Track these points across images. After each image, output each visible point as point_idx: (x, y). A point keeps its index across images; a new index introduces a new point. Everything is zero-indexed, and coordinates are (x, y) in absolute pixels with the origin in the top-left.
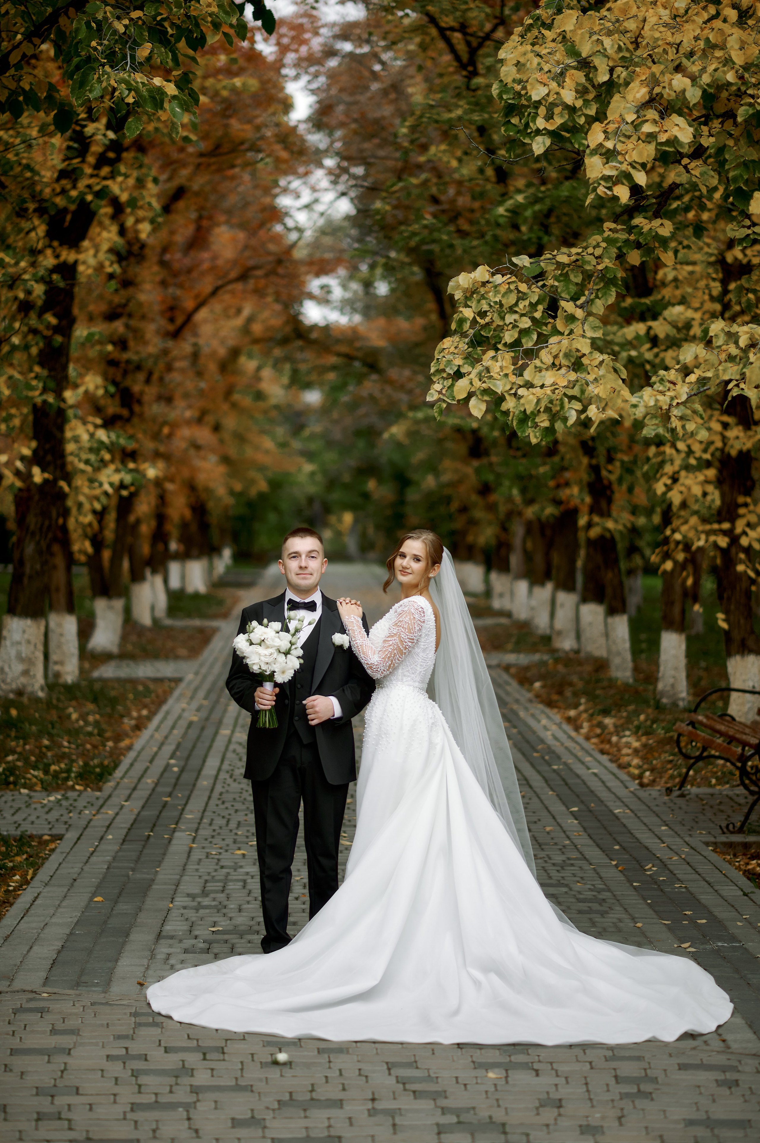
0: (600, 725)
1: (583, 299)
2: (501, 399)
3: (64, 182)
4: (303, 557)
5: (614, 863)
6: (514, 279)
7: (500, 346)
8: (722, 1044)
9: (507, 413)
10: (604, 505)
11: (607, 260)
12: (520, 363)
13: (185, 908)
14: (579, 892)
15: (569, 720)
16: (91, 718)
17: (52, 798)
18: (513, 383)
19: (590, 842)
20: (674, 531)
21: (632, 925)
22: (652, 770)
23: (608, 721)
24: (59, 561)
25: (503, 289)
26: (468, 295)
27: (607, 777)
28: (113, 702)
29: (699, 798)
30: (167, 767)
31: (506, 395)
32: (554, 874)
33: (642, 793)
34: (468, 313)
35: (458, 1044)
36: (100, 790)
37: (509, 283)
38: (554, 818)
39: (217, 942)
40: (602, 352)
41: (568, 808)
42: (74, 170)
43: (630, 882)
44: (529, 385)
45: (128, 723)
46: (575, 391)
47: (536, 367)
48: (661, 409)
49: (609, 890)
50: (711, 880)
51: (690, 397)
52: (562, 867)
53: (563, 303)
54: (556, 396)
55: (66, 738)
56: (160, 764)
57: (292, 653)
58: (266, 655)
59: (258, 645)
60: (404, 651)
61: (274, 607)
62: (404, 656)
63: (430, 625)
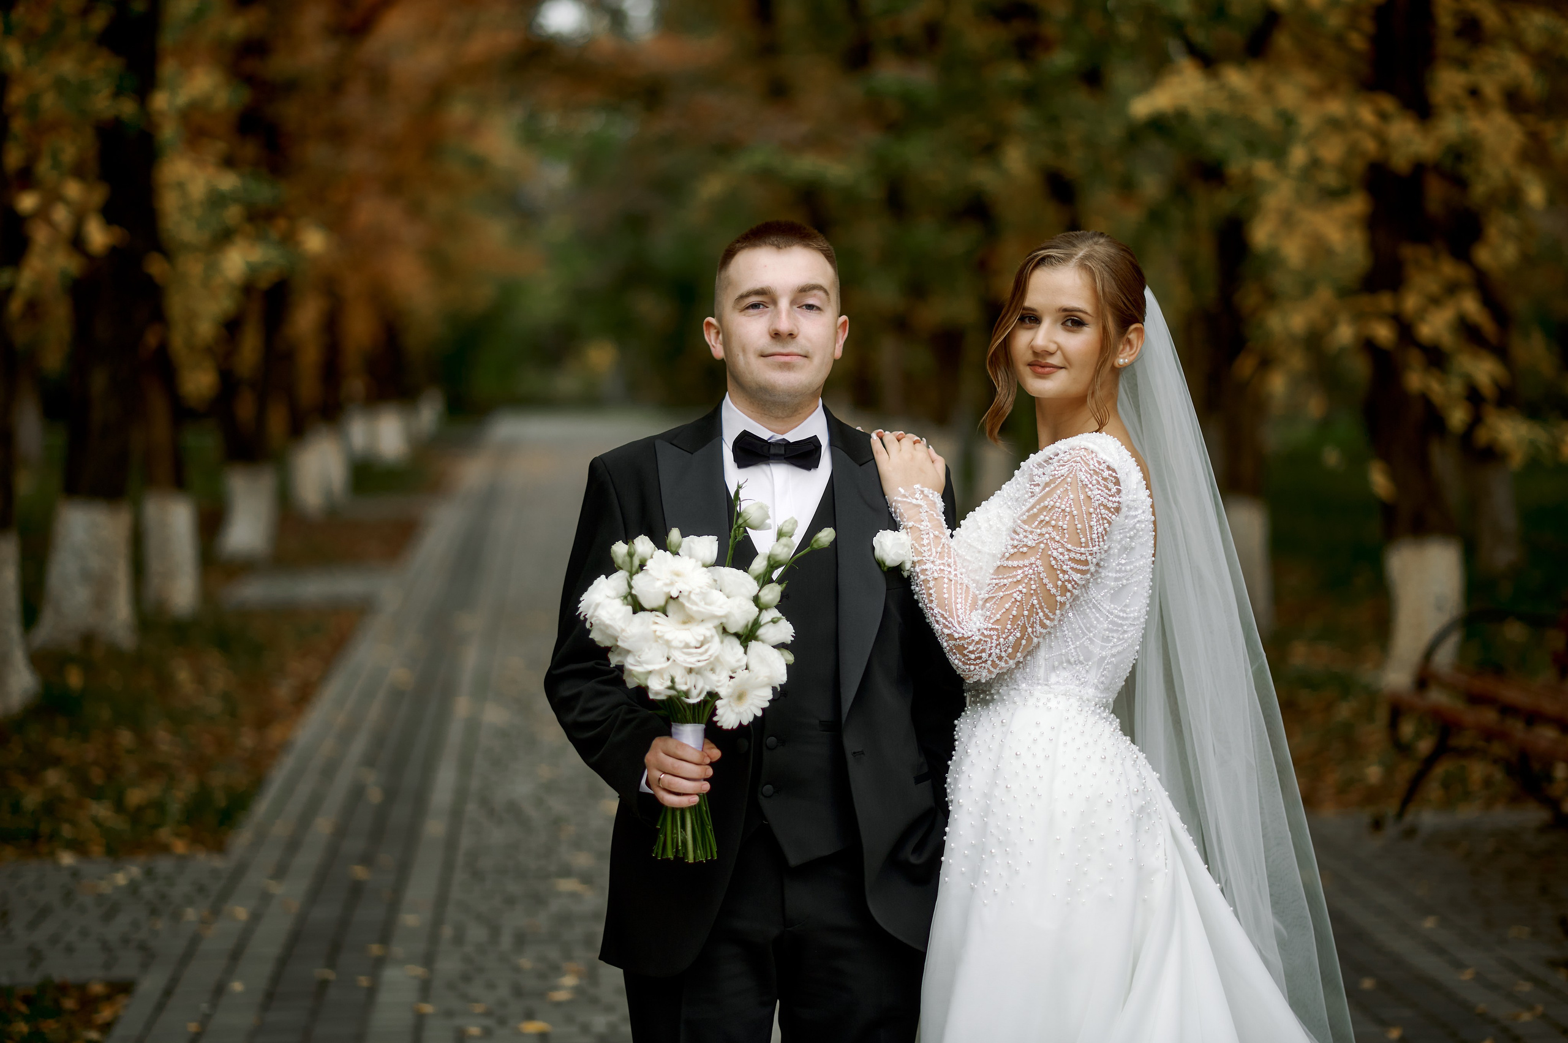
4: (784, 303)
17: (121, 879)
28: (257, 649)
36: (223, 850)
56: (343, 782)
57: (761, 632)
58: (687, 646)
59: (657, 613)
60: (1058, 598)
61: (690, 455)
62: (1058, 612)
63: (1136, 520)
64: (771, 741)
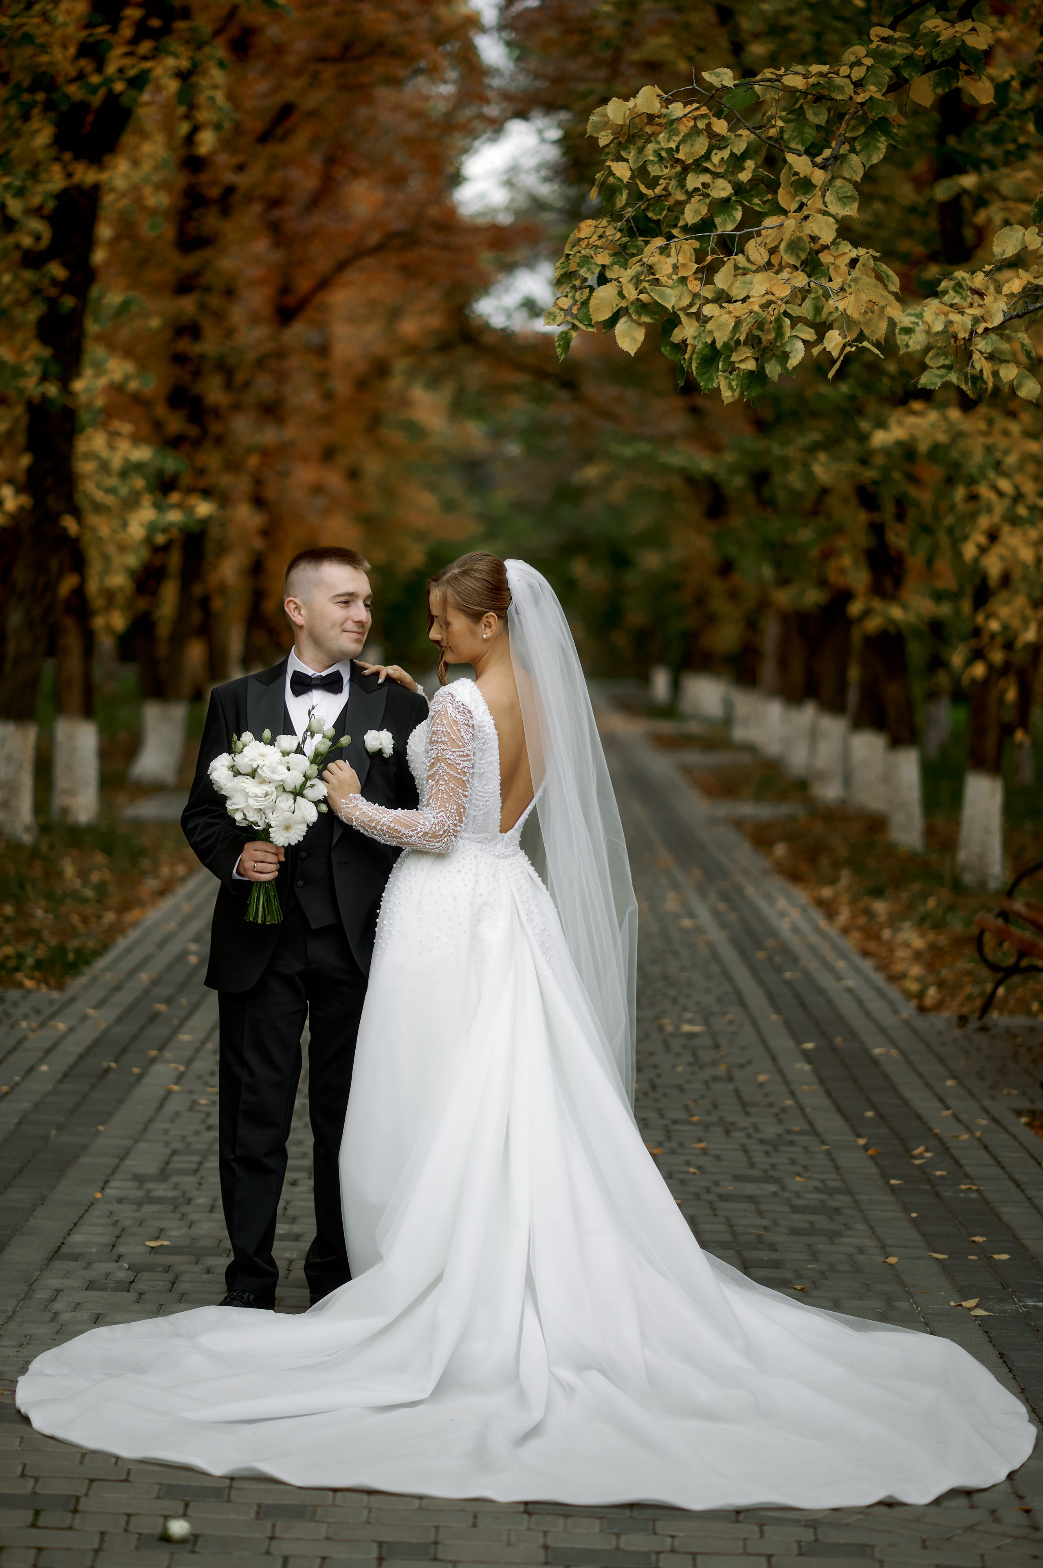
0: (869, 913)
1: (827, 153)
2: (672, 321)
3: (83, 62)
5: (862, 1142)
6: (704, 110)
7: (675, 232)
8: (1023, 1519)
9: (682, 347)
10: (888, 584)
11: (873, 88)
12: (709, 258)
13: (120, 1201)
14: (798, 1195)
15: (822, 904)
16: (95, 877)
18: (696, 296)
19: (827, 1103)
20: (988, 617)
21: (880, 1259)
22: (941, 985)
23: (881, 907)
24: (72, 641)
25: (684, 128)
26: (623, 140)
27: (867, 995)
28: (136, 854)
29: (1011, 1035)
30: (183, 955)
31: (681, 314)
32: (759, 1158)
33: (920, 1023)
34: (622, 171)
35: (526, 1503)
36: (60, 987)
37: (695, 119)
38: (774, 1059)
39: (150, 1268)
40: (855, 245)
41: (799, 1043)
42: (98, 42)
43: (886, 1176)
44: (723, 298)
45: (151, 884)
46: (805, 310)
47: (736, 267)
48: (955, 337)
49: (849, 1192)
50: (1022, 1179)
51: (1008, 319)
52: (774, 1145)
53: (790, 158)
54: (771, 315)
55: (43, 903)
56: (173, 949)
57: (305, 792)
58: (256, 796)
59: (247, 777)
60: (464, 779)
61: (266, 687)
62: (468, 785)
63: (485, 733)
64: (303, 854)
